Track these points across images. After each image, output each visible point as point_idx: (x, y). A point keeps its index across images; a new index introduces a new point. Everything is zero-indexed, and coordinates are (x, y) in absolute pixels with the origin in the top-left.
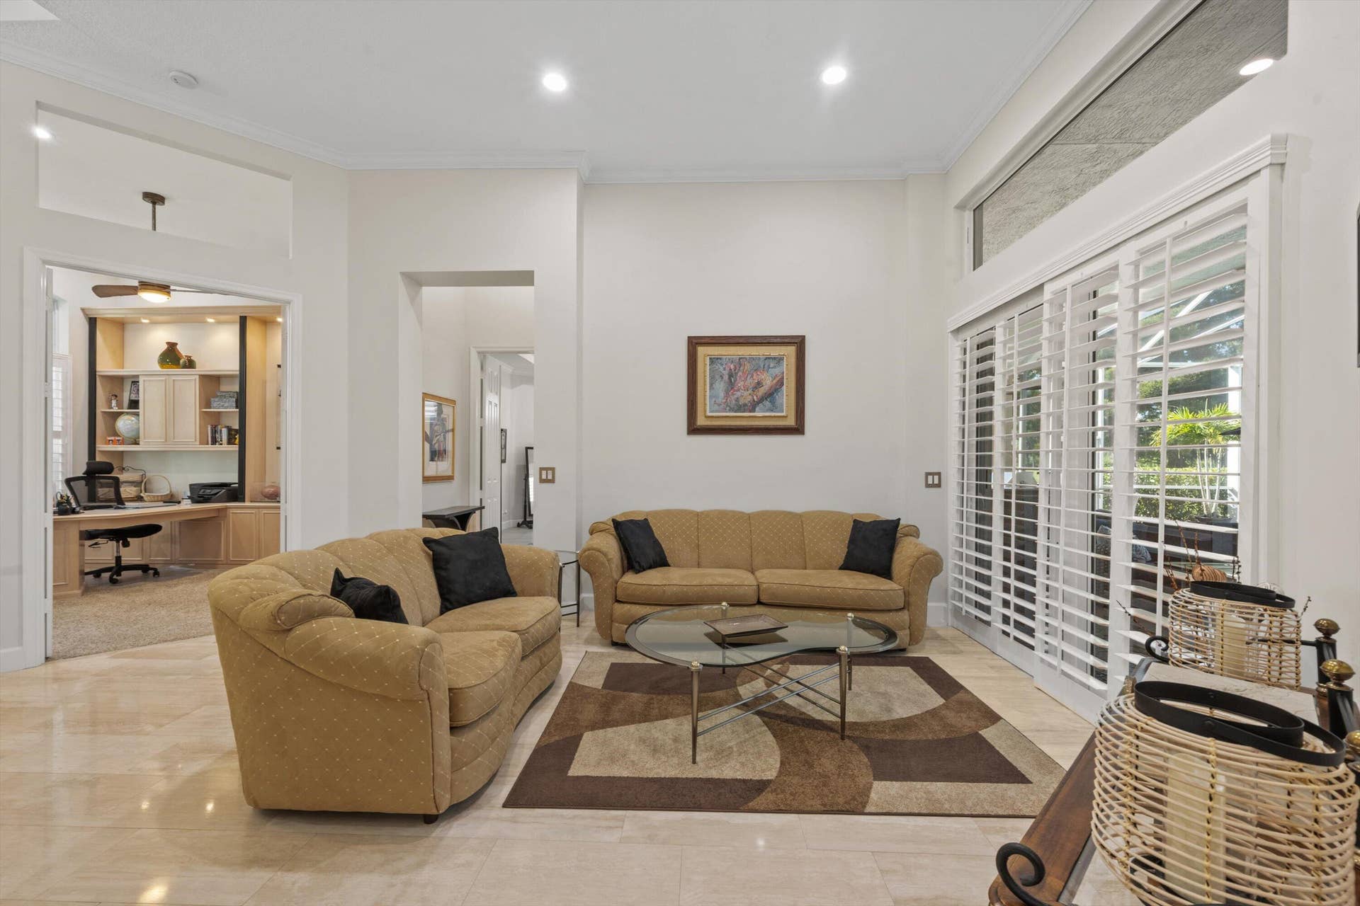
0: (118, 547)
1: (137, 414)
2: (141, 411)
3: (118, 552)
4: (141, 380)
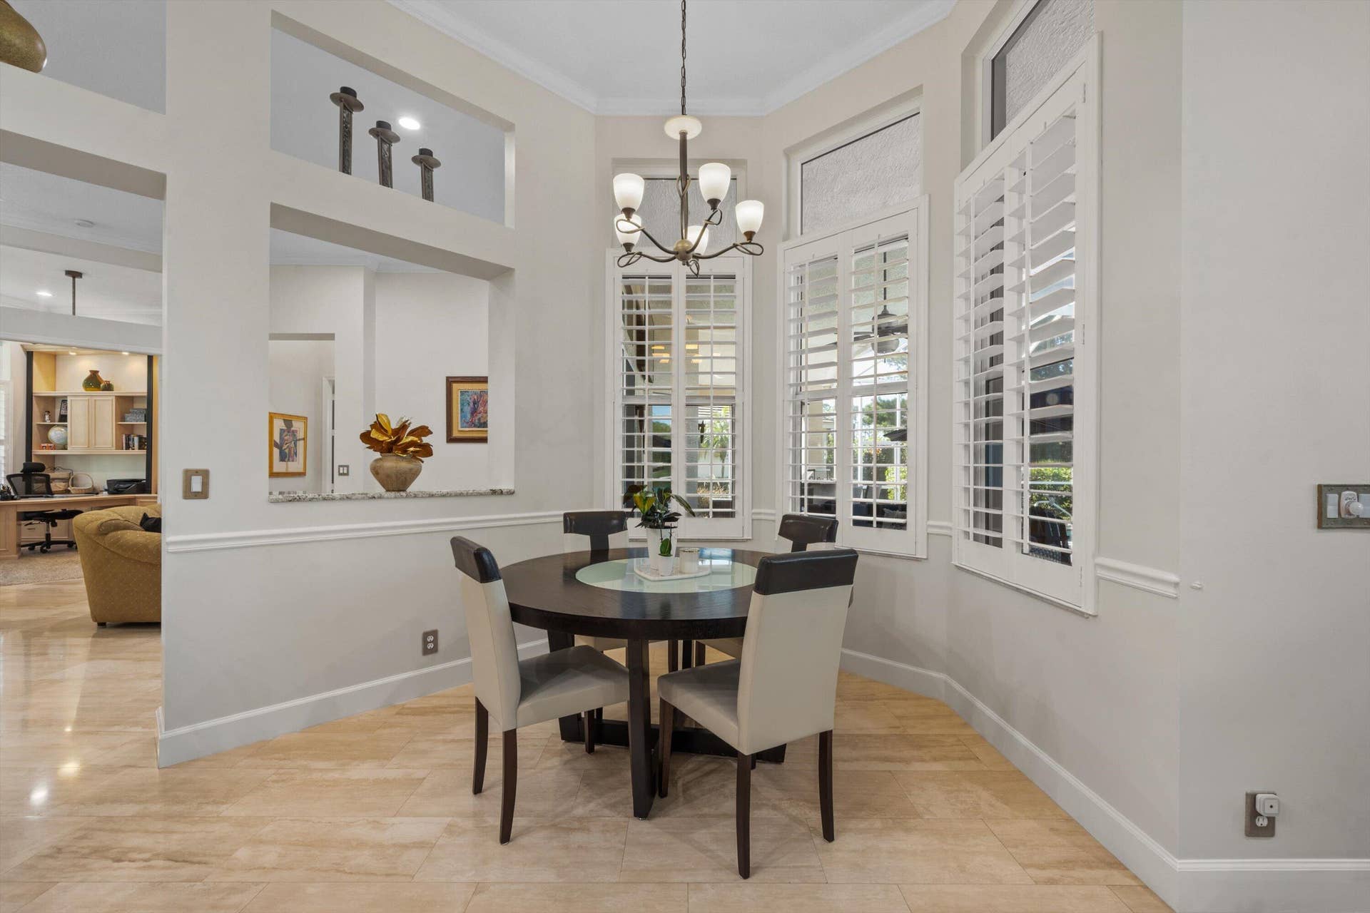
0: (48, 527)
1: (66, 426)
2: (68, 423)
3: (48, 530)
4: (69, 399)
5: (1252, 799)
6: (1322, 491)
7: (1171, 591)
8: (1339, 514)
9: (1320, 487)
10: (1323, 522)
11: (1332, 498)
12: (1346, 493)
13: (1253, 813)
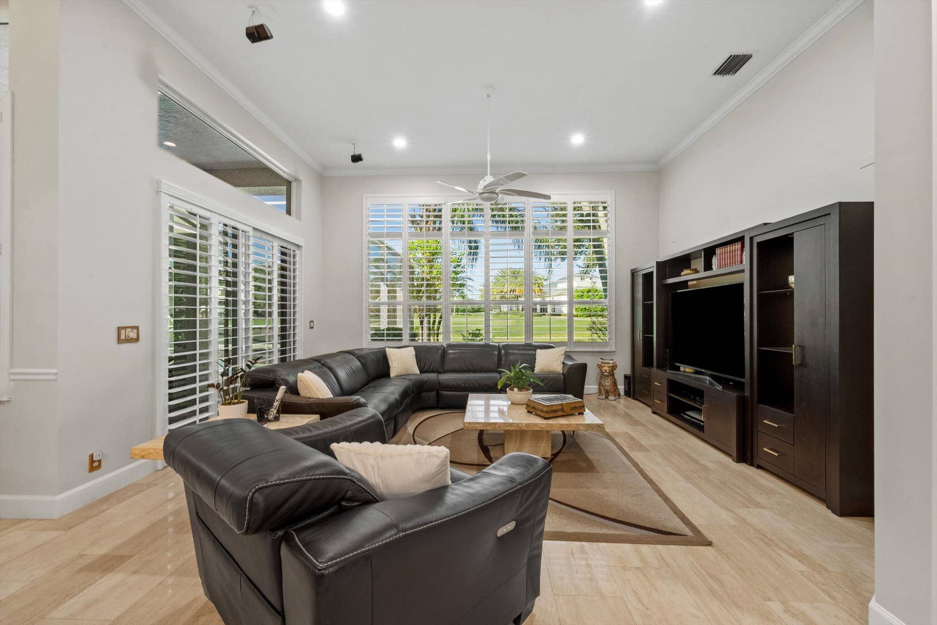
5: (92, 456)
6: (119, 329)
7: (54, 377)
8: (126, 337)
9: (118, 328)
10: (120, 341)
11: (123, 332)
12: (128, 330)
13: (92, 461)
